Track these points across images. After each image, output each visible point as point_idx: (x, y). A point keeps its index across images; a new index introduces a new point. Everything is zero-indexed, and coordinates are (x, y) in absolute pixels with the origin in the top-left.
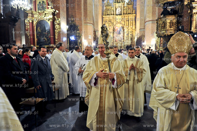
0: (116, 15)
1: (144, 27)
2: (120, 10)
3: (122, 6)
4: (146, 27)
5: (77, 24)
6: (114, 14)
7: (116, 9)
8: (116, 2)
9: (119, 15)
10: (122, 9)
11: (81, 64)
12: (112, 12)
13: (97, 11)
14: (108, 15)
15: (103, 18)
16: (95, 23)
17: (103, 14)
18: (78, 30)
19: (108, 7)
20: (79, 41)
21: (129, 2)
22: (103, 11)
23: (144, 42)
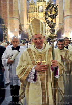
0: (39, 12)
1: (63, 21)
2: (42, 8)
3: (44, 5)
4: (65, 22)
5: (3, 17)
6: (37, 12)
7: (39, 7)
8: (38, 2)
9: (41, 12)
10: (44, 7)
11: (8, 54)
12: (36, 10)
13: (22, 8)
14: (32, 12)
15: (27, 14)
16: (21, 18)
17: (27, 12)
18: (4, 23)
19: (32, 6)
20: (5, 33)
21: (49, 1)
22: (27, 9)
23: (63, 34)
